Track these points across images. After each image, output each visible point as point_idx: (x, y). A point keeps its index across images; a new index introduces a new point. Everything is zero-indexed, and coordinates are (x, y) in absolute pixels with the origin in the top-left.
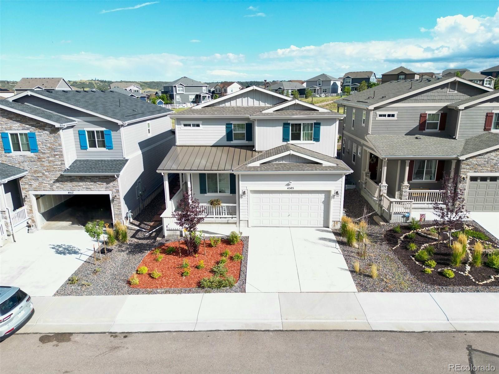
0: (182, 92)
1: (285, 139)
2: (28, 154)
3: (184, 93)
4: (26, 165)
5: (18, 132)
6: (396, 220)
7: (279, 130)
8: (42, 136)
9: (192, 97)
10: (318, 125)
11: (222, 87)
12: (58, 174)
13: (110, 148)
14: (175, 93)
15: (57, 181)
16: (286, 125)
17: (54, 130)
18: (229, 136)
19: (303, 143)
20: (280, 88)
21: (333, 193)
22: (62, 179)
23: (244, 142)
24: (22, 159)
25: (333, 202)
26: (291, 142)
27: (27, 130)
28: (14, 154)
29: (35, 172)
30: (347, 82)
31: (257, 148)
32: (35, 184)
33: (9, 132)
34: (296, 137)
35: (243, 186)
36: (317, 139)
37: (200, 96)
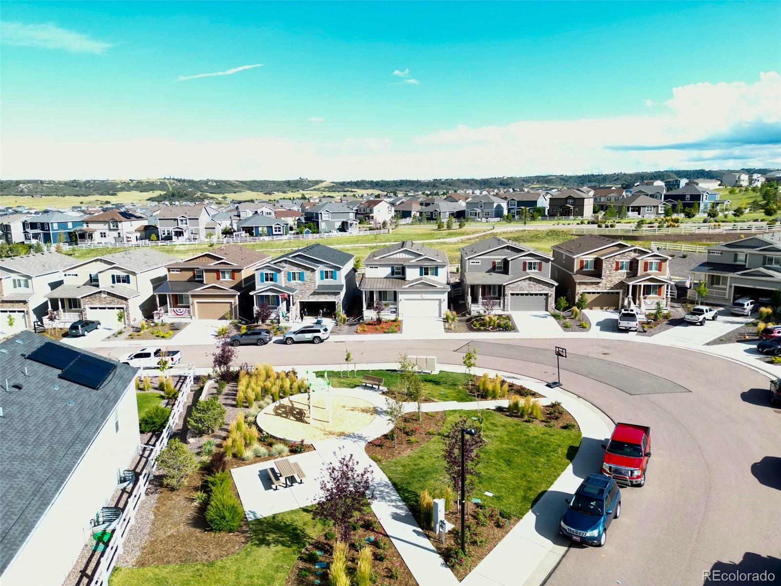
0: (328, 219)
1: (421, 275)
2: (300, 282)
3: (330, 220)
4: (297, 287)
5: (296, 272)
6: (474, 314)
7: (418, 270)
8: (307, 274)
9: (338, 224)
10: (437, 268)
11: (366, 206)
12: (312, 291)
13: (335, 279)
14: (320, 220)
15: (311, 295)
16: (421, 268)
17: (313, 270)
18: (393, 273)
19: (430, 277)
20: (436, 211)
21: (442, 300)
22: (315, 293)
23: (400, 276)
24: (296, 284)
25: (442, 304)
26: (424, 276)
27: (301, 270)
28: (293, 282)
29: (301, 290)
30: (512, 205)
31: (407, 279)
32: (300, 296)
33: (291, 272)
34: (427, 274)
35: (400, 297)
36: (437, 275)
37: (347, 223)
